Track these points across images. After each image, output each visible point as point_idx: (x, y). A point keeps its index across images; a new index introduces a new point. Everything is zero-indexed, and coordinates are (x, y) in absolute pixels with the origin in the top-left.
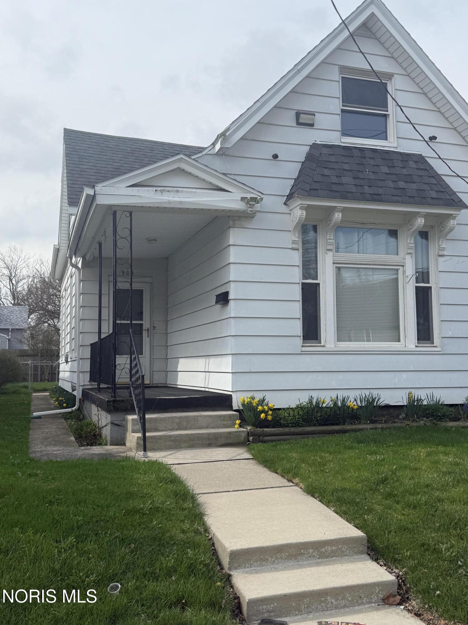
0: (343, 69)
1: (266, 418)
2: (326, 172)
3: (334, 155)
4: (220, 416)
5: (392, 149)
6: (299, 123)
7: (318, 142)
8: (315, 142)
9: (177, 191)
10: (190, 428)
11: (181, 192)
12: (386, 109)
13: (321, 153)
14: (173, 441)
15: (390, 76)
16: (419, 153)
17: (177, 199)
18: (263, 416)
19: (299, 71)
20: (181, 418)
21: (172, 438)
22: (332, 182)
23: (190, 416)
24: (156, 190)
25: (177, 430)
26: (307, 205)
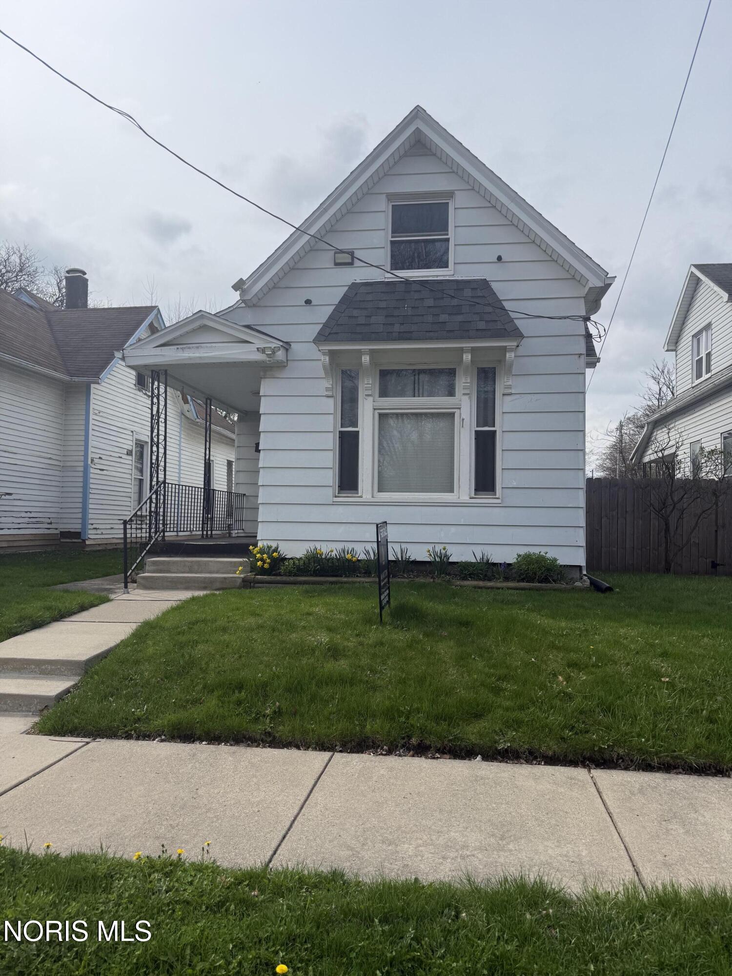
0: (390, 197)
1: (263, 566)
2: (355, 313)
3: (372, 293)
4: (231, 562)
5: (447, 278)
6: (337, 264)
7: (358, 281)
8: (354, 281)
9: (198, 347)
10: (201, 572)
11: (202, 347)
12: (446, 233)
13: (357, 293)
14: (170, 582)
15: (451, 194)
16: (483, 278)
17: (197, 355)
18: (259, 563)
19: (326, 210)
20: (192, 562)
21: (169, 580)
22: (358, 323)
23: (201, 561)
24: (177, 348)
25: (188, 573)
26: (328, 350)
